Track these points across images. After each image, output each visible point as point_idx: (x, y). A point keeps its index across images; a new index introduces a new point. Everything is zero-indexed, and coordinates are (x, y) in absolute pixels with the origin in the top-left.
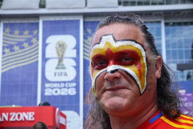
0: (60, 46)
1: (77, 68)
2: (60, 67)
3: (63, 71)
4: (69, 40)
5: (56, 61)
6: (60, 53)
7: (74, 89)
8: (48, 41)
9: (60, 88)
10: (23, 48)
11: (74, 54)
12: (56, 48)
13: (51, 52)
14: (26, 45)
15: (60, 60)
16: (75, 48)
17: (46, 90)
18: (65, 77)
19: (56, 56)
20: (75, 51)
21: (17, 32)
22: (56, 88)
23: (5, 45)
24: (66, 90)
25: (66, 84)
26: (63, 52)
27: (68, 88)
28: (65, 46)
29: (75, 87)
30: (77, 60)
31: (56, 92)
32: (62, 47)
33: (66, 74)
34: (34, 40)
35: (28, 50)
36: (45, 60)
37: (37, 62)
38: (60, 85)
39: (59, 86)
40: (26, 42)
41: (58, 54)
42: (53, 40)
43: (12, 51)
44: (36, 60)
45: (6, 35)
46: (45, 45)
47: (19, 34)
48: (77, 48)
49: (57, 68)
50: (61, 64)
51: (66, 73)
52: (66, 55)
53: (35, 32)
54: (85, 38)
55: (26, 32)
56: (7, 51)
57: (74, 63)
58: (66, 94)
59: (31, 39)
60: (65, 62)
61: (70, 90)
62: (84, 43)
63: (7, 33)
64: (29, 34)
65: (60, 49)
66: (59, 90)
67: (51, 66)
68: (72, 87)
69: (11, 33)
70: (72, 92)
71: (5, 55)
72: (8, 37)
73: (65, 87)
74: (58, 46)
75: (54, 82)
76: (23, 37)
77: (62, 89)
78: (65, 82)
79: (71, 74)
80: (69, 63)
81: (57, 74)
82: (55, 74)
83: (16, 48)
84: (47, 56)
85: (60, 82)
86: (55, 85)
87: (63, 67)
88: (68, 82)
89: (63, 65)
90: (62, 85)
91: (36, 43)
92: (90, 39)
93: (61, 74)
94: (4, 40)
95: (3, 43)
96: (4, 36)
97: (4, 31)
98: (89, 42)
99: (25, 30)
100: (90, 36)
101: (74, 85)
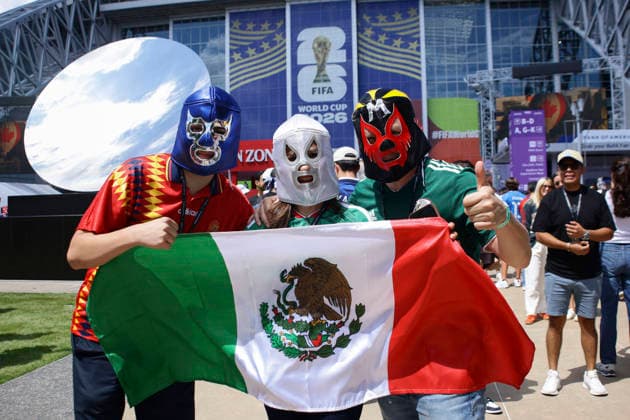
0: (320, 45)
1: (348, 79)
2: (321, 78)
3: (326, 85)
4: (335, 35)
5: (315, 68)
6: (321, 56)
7: (345, 114)
8: (299, 39)
9: (322, 113)
10: (262, 50)
11: (342, 57)
12: (314, 48)
13: (306, 55)
14: (265, 45)
15: (321, 69)
16: (344, 47)
18: (330, 94)
19: (315, 62)
20: (344, 52)
21: (250, 26)
22: (315, 112)
23: (235, 48)
24: (332, 115)
25: (332, 106)
26: (325, 55)
27: (335, 112)
28: (328, 45)
29: (345, 111)
30: (347, 66)
32: (322, 46)
33: (330, 90)
34: (278, 38)
35: (270, 54)
36: (296, 69)
37: (284, 72)
38: (321, 108)
39: (320, 110)
40: (265, 40)
41: (317, 57)
42: (309, 35)
43: (245, 56)
44: (283, 69)
45: (235, 31)
46: (295, 45)
47: (255, 29)
48: (347, 47)
49: (315, 81)
50: (322, 74)
51: (330, 88)
52: (330, 59)
53: (279, 25)
54: (360, 30)
55: (266, 26)
56: (237, 56)
57: (343, 73)
58: (332, 122)
59: (273, 36)
60: (329, 69)
61: (338, 115)
62: (358, 38)
63: (235, 28)
64: (270, 28)
65: (320, 49)
66: (320, 116)
67: (306, 77)
68: (341, 111)
69: (243, 27)
70: (341, 118)
71: (234, 64)
72: (236, 34)
73: (330, 111)
74: (316, 45)
75: (312, 104)
76: (261, 32)
77: (325, 115)
78: (329, 104)
79: (340, 91)
80: (335, 73)
81: (317, 90)
82: (313, 92)
83: (251, 51)
84: (299, 62)
85: (317, 104)
86: (314, 108)
87: (325, 78)
88: (335, 103)
89: (325, 75)
90: (325, 108)
91: (281, 41)
92: (369, 32)
93: (323, 91)
94: (231, 39)
95: (231, 44)
96: (231, 33)
97: (231, 25)
98: (366, 36)
99: (263, 22)
100: (369, 26)
101: (344, 106)
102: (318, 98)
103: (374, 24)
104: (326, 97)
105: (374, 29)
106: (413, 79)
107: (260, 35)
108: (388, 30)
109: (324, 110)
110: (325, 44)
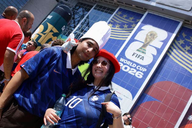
0: (151, 35)
1: (155, 58)
2: (142, 50)
3: (143, 55)
4: (162, 34)
6: (148, 40)
9: (131, 67)
10: (123, 27)
12: (147, 35)
13: (141, 36)
14: (126, 26)
15: (145, 46)
16: (162, 41)
20: (161, 43)
21: (125, 16)
22: (128, 65)
23: (112, 22)
24: (135, 71)
25: (138, 66)
26: (151, 41)
27: (138, 70)
28: (155, 37)
29: (144, 72)
30: (159, 51)
31: (126, 68)
33: (142, 58)
34: (134, 25)
35: (125, 30)
38: (132, 65)
39: (130, 65)
40: (127, 24)
41: (146, 40)
42: (149, 28)
43: (114, 26)
45: (117, 15)
47: (126, 18)
48: (165, 42)
49: (138, 50)
50: (143, 48)
52: (152, 43)
53: (138, 20)
55: (131, 19)
56: (110, 25)
57: (155, 53)
58: (133, 74)
59: (132, 24)
60: (148, 48)
61: (138, 72)
63: (118, 14)
64: (133, 20)
65: (150, 37)
66: (129, 68)
67: (134, 47)
68: (141, 71)
69: (121, 15)
70: (139, 75)
73: (135, 68)
74: (149, 34)
75: (129, 60)
77: (132, 69)
78: (137, 64)
79: (147, 61)
80: (151, 52)
81: (136, 55)
82: (134, 54)
83: (117, 26)
85: (133, 62)
86: (128, 63)
87: (144, 51)
88: (141, 65)
91: (134, 27)
92: (181, 42)
93: (139, 57)
94: (113, 18)
95: (111, 20)
96: (115, 15)
98: (179, 43)
99: (131, 17)
100: (183, 39)
101: (145, 70)
102: (134, 59)
103: (187, 40)
104: (138, 61)
105: (185, 42)
107: (127, 21)
109: (133, 66)
110: (154, 35)
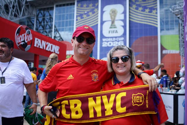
0: (113, 12)
1: (125, 27)
2: (113, 26)
3: (115, 29)
4: (119, 8)
5: (110, 23)
6: (113, 17)
7: (123, 42)
8: (104, 10)
9: (113, 42)
10: (89, 15)
11: (122, 17)
12: (110, 14)
13: (107, 16)
14: (90, 13)
15: (113, 22)
16: (123, 13)
17: (103, 43)
18: (116, 34)
19: (110, 19)
20: (123, 15)
21: (85, 5)
22: (110, 41)
23: (78, 15)
24: (117, 42)
25: (117, 38)
26: (115, 16)
27: (118, 41)
28: (116, 12)
29: (123, 41)
30: (124, 21)
31: (110, 44)
32: (114, 12)
33: (117, 32)
34: (96, 10)
35: (92, 17)
36: (102, 23)
37: (97, 25)
38: (113, 39)
39: (112, 40)
40: (90, 11)
42: (108, 8)
43: (82, 18)
46: (102, 12)
48: (125, 12)
49: (111, 28)
50: (113, 25)
51: (116, 31)
52: (117, 18)
53: (96, 5)
54: (130, 5)
55: (91, 5)
56: (79, 18)
57: (122, 23)
58: (117, 45)
59: (93, 9)
60: (116, 23)
61: (119, 42)
62: (130, 9)
63: (79, 7)
64: (93, 6)
65: (113, 14)
66: (112, 43)
67: (107, 27)
68: (121, 41)
69: (82, 6)
70: (121, 44)
71: (78, 21)
72: (79, 9)
73: (116, 41)
74: (111, 13)
75: (108, 38)
76: (89, 8)
77: (114, 42)
78: (116, 37)
79: (121, 31)
80: (119, 24)
81: (111, 32)
82: (109, 32)
83: (85, 16)
84: (104, 20)
85: (112, 37)
86: (109, 39)
87: (115, 26)
88: (118, 37)
89: (114, 25)
90: (114, 39)
91: (97, 12)
92: (134, 6)
93: (114, 32)
94: (77, 11)
95: (77, 13)
96: (77, 9)
97: (77, 5)
98: (133, 8)
99: (90, 4)
100: (134, 4)
101: (123, 39)
102: (111, 35)
103: (137, 3)
104: (115, 35)
105: (137, 5)
106: (154, 26)
108: (143, 5)
